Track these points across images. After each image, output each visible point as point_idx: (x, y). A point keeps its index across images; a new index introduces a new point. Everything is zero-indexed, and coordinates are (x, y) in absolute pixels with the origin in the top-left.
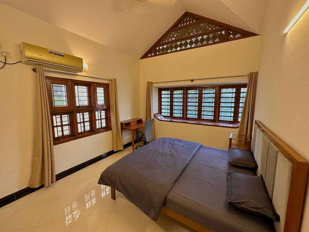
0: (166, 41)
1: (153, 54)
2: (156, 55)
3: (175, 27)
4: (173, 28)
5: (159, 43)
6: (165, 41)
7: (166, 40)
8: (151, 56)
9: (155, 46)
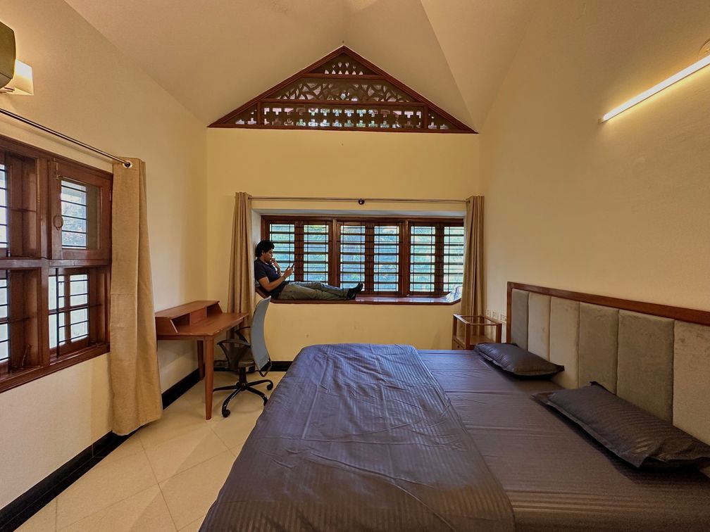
0: (293, 98)
1: (252, 122)
2: (260, 125)
3: (315, 72)
4: (311, 72)
5: (270, 97)
6: (288, 98)
7: (291, 94)
8: (246, 126)
9: (262, 103)
